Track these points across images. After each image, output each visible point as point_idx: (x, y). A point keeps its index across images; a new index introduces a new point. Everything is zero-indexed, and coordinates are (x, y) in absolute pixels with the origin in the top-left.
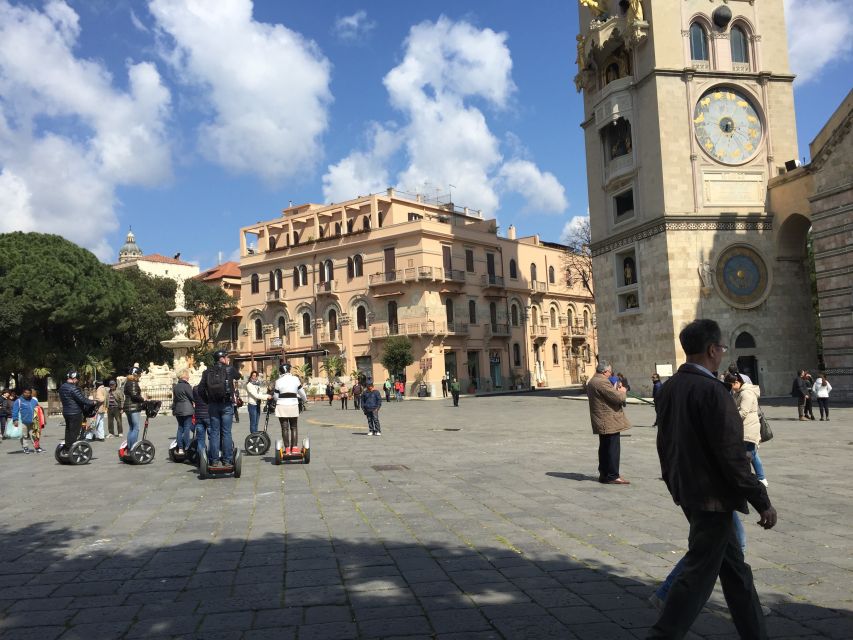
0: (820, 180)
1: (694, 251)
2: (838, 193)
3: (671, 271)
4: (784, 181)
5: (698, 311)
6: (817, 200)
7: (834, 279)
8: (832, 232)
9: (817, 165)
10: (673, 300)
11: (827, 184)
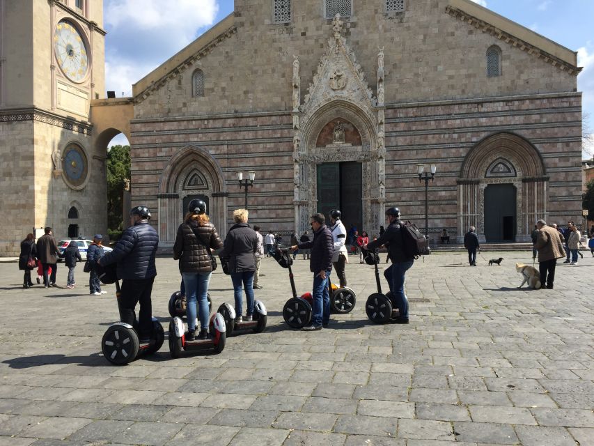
0: (139, 110)
1: (49, 141)
2: (154, 122)
3: (36, 154)
4: (105, 104)
5: (49, 188)
6: (135, 123)
7: (145, 177)
8: (147, 146)
9: (139, 100)
10: (35, 177)
11: (144, 114)
